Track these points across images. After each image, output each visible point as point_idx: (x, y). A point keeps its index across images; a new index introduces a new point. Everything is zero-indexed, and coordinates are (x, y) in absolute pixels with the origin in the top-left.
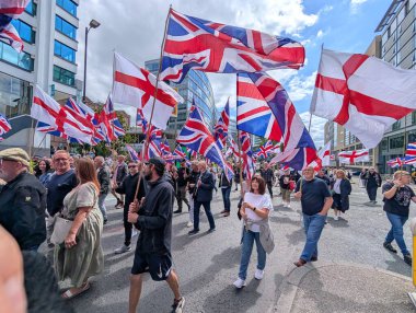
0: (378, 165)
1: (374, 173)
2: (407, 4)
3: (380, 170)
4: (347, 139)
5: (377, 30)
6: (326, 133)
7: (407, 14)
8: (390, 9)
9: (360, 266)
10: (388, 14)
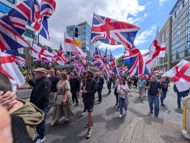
2: (183, 2)
4: (157, 63)
5: (170, 14)
7: (183, 6)
8: (176, 4)
10: (175, 7)
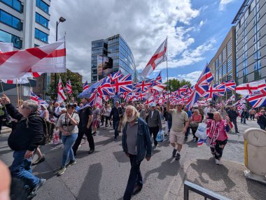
2: (249, 8)
5: (233, 23)
7: (250, 13)
8: (240, 10)
10: (239, 13)
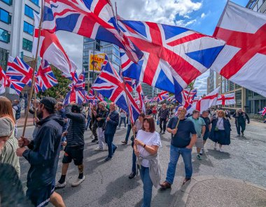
0: (245, 107)
1: (242, 113)
3: (247, 110)
6: (208, 84)
9: (234, 180)
